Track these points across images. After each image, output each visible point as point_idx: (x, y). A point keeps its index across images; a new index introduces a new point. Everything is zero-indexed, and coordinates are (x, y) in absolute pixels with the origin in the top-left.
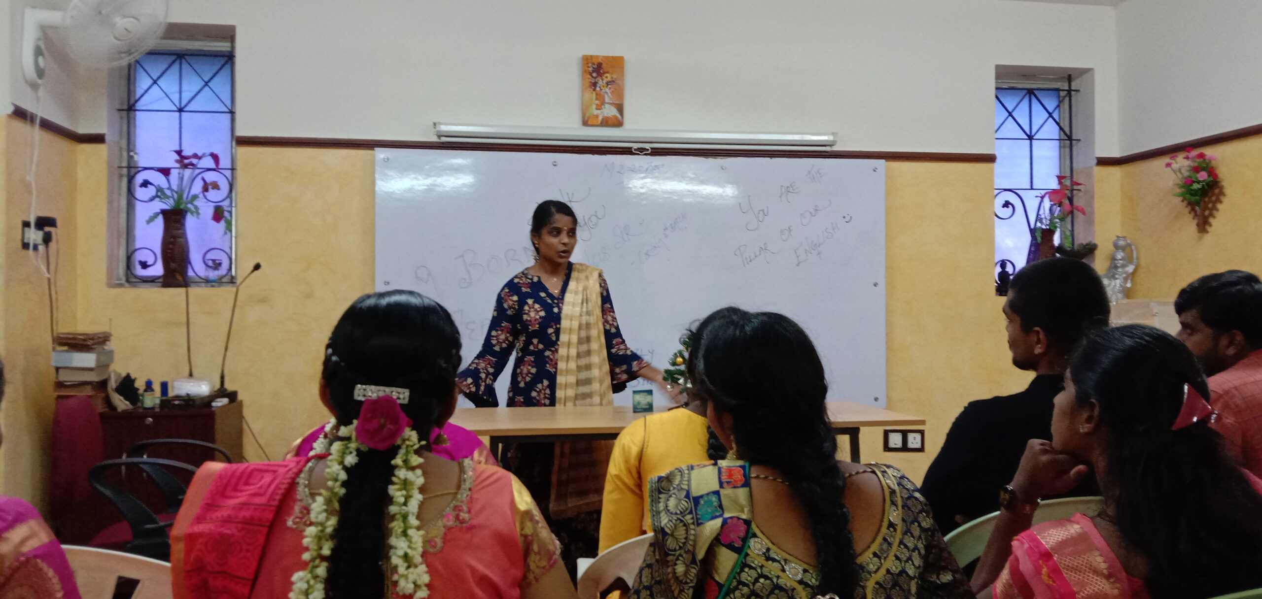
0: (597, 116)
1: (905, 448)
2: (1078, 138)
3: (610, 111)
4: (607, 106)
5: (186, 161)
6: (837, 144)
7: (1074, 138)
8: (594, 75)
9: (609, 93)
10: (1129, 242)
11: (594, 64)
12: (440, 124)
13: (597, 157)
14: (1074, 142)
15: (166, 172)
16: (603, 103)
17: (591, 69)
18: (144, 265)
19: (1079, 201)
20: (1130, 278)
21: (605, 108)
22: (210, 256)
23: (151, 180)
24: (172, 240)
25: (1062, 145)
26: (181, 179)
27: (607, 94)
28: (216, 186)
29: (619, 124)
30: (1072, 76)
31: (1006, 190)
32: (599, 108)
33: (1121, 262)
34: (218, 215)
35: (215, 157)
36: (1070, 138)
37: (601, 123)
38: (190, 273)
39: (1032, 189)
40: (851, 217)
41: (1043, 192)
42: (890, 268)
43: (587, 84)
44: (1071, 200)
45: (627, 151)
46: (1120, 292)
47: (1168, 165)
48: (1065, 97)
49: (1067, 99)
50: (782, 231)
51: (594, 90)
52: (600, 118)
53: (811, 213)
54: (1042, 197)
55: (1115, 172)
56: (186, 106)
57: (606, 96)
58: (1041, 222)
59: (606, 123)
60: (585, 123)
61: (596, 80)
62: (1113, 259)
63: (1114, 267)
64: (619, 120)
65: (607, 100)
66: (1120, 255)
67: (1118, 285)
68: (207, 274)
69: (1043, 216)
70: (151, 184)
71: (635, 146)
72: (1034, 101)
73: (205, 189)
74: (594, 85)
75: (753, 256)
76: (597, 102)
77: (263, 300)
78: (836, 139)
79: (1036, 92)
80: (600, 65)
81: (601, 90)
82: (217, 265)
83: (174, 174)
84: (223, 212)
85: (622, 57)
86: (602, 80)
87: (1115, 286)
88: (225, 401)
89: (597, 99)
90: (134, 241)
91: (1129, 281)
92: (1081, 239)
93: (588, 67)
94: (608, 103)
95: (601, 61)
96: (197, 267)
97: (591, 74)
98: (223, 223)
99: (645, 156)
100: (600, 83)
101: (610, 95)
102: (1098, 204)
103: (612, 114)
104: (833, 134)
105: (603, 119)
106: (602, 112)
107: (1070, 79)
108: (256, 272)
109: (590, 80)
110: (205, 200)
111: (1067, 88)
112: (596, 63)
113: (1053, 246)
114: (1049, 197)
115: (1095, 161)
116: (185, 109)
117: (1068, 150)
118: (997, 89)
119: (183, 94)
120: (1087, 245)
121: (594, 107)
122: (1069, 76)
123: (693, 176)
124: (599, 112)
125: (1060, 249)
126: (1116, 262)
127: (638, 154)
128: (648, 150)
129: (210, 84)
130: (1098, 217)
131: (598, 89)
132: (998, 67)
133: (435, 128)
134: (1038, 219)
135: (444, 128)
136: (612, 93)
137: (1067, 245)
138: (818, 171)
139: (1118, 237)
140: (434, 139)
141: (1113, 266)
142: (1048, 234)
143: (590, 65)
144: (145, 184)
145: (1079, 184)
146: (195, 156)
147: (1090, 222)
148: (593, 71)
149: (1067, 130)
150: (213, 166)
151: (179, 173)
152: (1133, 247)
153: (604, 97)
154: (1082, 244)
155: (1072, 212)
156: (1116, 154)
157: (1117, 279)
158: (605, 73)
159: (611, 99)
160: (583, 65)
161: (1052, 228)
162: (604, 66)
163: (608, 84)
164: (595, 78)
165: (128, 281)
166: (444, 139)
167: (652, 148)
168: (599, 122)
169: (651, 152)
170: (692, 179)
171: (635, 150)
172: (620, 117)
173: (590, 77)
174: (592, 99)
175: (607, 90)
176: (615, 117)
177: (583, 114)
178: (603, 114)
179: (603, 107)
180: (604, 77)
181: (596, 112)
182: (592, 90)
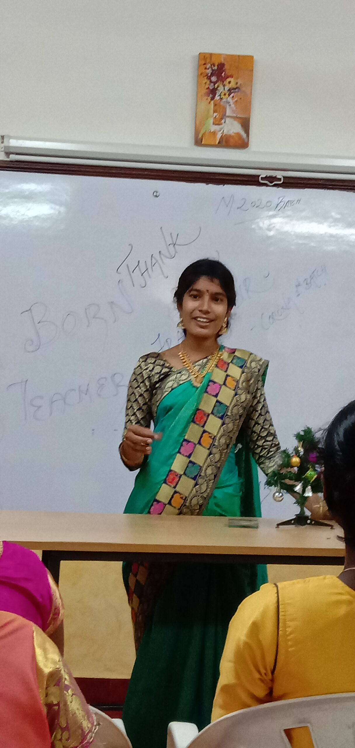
0: (214, 133)
3: (232, 128)
4: (228, 120)
8: (214, 79)
9: (231, 103)
11: (213, 65)
12: (10, 137)
13: (212, 187)
16: (223, 116)
17: (209, 71)
21: (225, 122)
27: (230, 105)
29: (242, 144)
32: (217, 122)
37: (219, 143)
43: (204, 91)
45: (253, 181)
51: (213, 99)
52: (219, 136)
57: (228, 106)
59: (226, 143)
60: (199, 142)
61: (216, 86)
64: (243, 139)
65: (228, 112)
71: (263, 174)
74: (213, 92)
76: (215, 114)
80: (221, 66)
81: (221, 99)
85: (252, 57)
86: (224, 86)
89: (215, 111)
93: (206, 69)
94: (228, 117)
95: (223, 61)
97: (209, 78)
99: (275, 188)
100: (221, 89)
101: (233, 106)
103: (235, 131)
105: (222, 138)
106: (221, 129)
109: (207, 86)
112: (216, 64)
121: (211, 121)
123: (338, 216)
124: (217, 128)
127: (266, 185)
128: (280, 179)
131: (217, 98)
133: (2, 142)
135: (11, 143)
136: (236, 103)
140: (2, 157)
143: (208, 66)
148: (212, 75)
153: (225, 109)
158: (227, 76)
159: (233, 111)
160: (199, 66)
162: (227, 67)
163: (230, 91)
164: (215, 83)
166: (13, 157)
167: (285, 178)
168: (218, 142)
169: (283, 182)
170: (336, 221)
171: (262, 178)
172: (244, 135)
173: (208, 82)
174: (208, 111)
175: (230, 99)
176: (238, 134)
177: (197, 132)
178: (221, 132)
179: (223, 121)
180: (226, 82)
181: (213, 128)
182: (209, 99)
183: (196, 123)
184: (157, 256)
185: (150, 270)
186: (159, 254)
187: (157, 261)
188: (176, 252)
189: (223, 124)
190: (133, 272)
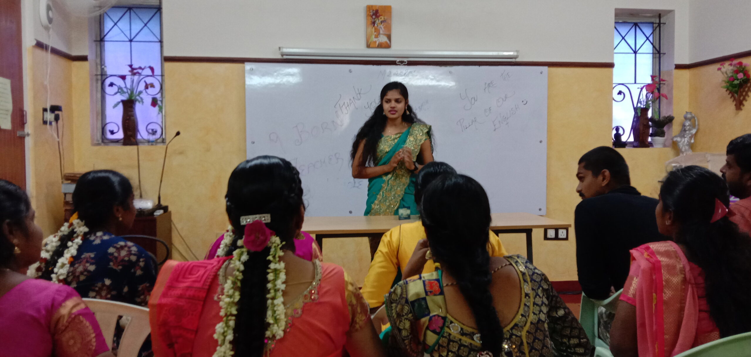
0: (375, 42)
1: (557, 238)
2: (664, 52)
3: (383, 39)
4: (381, 36)
5: (135, 71)
6: (519, 57)
7: (661, 52)
8: (374, 17)
10: (693, 115)
11: (374, 10)
12: (283, 48)
13: (374, 67)
14: (661, 55)
15: (123, 77)
16: (379, 34)
17: (372, 14)
18: (112, 133)
19: (664, 91)
20: (694, 137)
21: (380, 37)
22: (151, 127)
23: (115, 83)
24: (128, 118)
25: (654, 56)
26: (133, 82)
28: (152, 86)
29: (388, 46)
30: (661, 15)
31: (620, 84)
32: (376, 37)
33: (688, 127)
34: (154, 103)
35: (152, 69)
36: (659, 52)
37: (378, 46)
38: (139, 137)
39: (635, 83)
40: (527, 102)
41: (642, 85)
42: (549, 131)
43: (370, 23)
44: (659, 90)
45: (393, 63)
46: (687, 145)
47: (719, 69)
48: (656, 28)
49: (658, 29)
50: (485, 110)
51: (374, 26)
52: (377, 43)
53: (503, 99)
54: (642, 89)
55: (686, 73)
56: (134, 37)
57: (381, 29)
58: (641, 103)
59: (381, 46)
60: (368, 46)
61: (375, 20)
62: (684, 126)
63: (683, 131)
64: (389, 45)
65: (381, 32)
66: (688, 123)
67: (686, 141)
68: (149, 137)
69: (642, 100)
70: (115, 85)
71: (398, 60)
72: (638, 29)
73: (147, 87)
74: (374, 23)
75: (468, 126)
76: (375, 33)
77: (181, 153)
78: (518, 54)
79: (639, 24)
80: (377, 11)
81: (378, 26)
82: (154, 132)
83: (128, 79)
84: (157, 101)
85: (391, 6)
86: (379, 20)
87: (684, 141)
88: (161, 212)
89: (375, 32)
90: (106, 118)
91: (693, 138)
92: (665, 113)
93: (370, 12)
94: (381, 34)
95: (377, 8)
96: (143, 134)
97: (372, 17)
98: (157, 108)
99: (404, 66)
100: (377, 21)
101: (383, 29)
102: (675, 92)
103: (384, 41)
104: (517, 51)
105: (379, 44)
106: (378, 40)
107: (660, 16)
108: (177, 137)
110: (146, 94)
111: (658, 21)
112: (375, 10)
113: (648, 118)
114: (646, 89)
115: (674, 67)
116: (134, 40)
117: (658, 59)
118: (615, 23)
119: (132, 31)
120: (668, 117)
121: (373, 36)
122: (659, 15)
123: (433, 78)
124: (376, 39)
125: (652, 119)
126: (685, 127)
127: (400, 65)
128: (406, 62)
129: (148, 25)
130: (675, 101)
131: (376, 25)
132: (616, 10)
133: (280, 50)
134: (639, 101)
135: (285, 50)
136: (384, 28)
137: (656, 117)
138: (508, 74)
139: (687, 112)
140: (279, 57)
141: (683, 129)
142: (645, 110)
144: (111, 85)
145: (664, 81)
146: (140, 68)
147: (670, 103)
148: (373, 15)
149: (658, 48)
150: (151, 73)
151: (131, 79)
152: (696, 118)
153: (379, 30)
154: (665, 116)
155: (659, 98)
156: (687, 62)
157: (685, 137)
158: (380, 16)
159: (383, 31)
161: (647, 107)
162: (379, 11)
163: (382, 22)
164: (374, 19)
165: (103, 141)
166: (285, 57)
167: (408, 61)
169: (408, 63)
170: (432, 79)
171: (398, 62)
172: (389, 42)
173: (371, 18)
174: (372, 32)
175: (381, 26)
176: (386, 42)
177: (367, 41)
178: (379, 41)
179: (379, 36)
180: (380, 18)
181: (375, 40)
182: (372, 26)
183: (367, 37)
184: (352, 99)
185: (349, 106)
186: (353, 98)
187: (352, 102)
188: (361, 97)
189: (379, 38)
190: (342, 107)
